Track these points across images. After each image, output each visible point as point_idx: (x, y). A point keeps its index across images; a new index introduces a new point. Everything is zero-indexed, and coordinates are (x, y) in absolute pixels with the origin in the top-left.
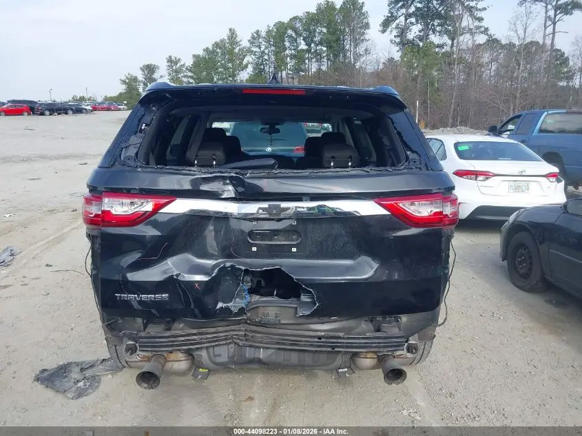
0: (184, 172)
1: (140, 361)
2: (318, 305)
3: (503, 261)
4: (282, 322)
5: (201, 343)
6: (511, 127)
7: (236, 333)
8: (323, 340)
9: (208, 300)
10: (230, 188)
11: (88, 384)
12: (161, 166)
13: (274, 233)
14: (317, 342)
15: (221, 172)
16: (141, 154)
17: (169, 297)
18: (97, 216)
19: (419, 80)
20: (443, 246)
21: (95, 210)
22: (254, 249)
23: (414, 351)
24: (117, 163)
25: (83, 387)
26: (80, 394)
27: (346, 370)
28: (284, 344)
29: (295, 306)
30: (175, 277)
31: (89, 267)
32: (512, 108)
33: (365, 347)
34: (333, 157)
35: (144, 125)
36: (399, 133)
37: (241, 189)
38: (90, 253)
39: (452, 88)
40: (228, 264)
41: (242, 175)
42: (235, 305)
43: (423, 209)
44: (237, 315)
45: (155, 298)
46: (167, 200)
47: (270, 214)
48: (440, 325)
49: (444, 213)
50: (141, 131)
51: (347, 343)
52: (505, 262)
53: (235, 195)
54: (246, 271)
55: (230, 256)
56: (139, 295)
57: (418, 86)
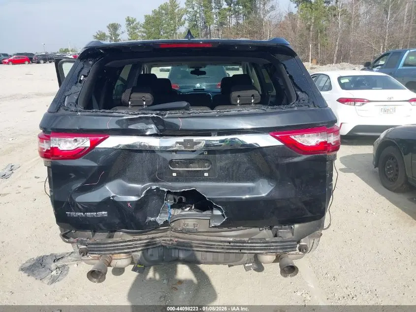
0: (115, 114)
1: (92, 259)
2: (226, 218)
3: (375, 168)
4: (200, 230)
5: (136, 247)
6: (382, 62)
7: (163, 239)
8: (232, 244)
9: (139, 216)
10: (153, 126)
11: (59, 272)
12: (97, 110)
13: (190, 162)
14: (227, 246)
15: (144, 114)
16: (81, 101)
17: (108, 214)
18: (48, 151)
19: (311, 29)
20: (328, 168)
21: (46, 146)
22: (174, 174)
23: (304, 251)
24: (61, 108)
25: (55, 275)
26: (54, 280)
27: (251, 264)
28: (201, 247)
29: (209, 218)
30: (112, 198)
31: (48, 189)
32: (382, 47)
33: (265, 249)
34: (239, 96)
35: (83, 76)
36: (291, 77)
37: (161, 127)
38: (48, 180)
39: (336, 34)
40: (154, 187)
41: (162, 115)
42: (160, 219)
43: (311, 140)
44: (162, 226)
45: (97, 215)
46: (102, 138)
47: (185, 147)
48: (325, 229)
49: (328, 142)
50: (81, 81)
51: (250, 246)
52: (377, 168)
53: (157, 132)
54: (169, 192)
55: (155, 180)
56: (84, 213)
57: (311, 33)
